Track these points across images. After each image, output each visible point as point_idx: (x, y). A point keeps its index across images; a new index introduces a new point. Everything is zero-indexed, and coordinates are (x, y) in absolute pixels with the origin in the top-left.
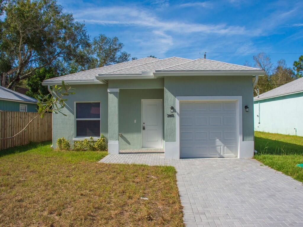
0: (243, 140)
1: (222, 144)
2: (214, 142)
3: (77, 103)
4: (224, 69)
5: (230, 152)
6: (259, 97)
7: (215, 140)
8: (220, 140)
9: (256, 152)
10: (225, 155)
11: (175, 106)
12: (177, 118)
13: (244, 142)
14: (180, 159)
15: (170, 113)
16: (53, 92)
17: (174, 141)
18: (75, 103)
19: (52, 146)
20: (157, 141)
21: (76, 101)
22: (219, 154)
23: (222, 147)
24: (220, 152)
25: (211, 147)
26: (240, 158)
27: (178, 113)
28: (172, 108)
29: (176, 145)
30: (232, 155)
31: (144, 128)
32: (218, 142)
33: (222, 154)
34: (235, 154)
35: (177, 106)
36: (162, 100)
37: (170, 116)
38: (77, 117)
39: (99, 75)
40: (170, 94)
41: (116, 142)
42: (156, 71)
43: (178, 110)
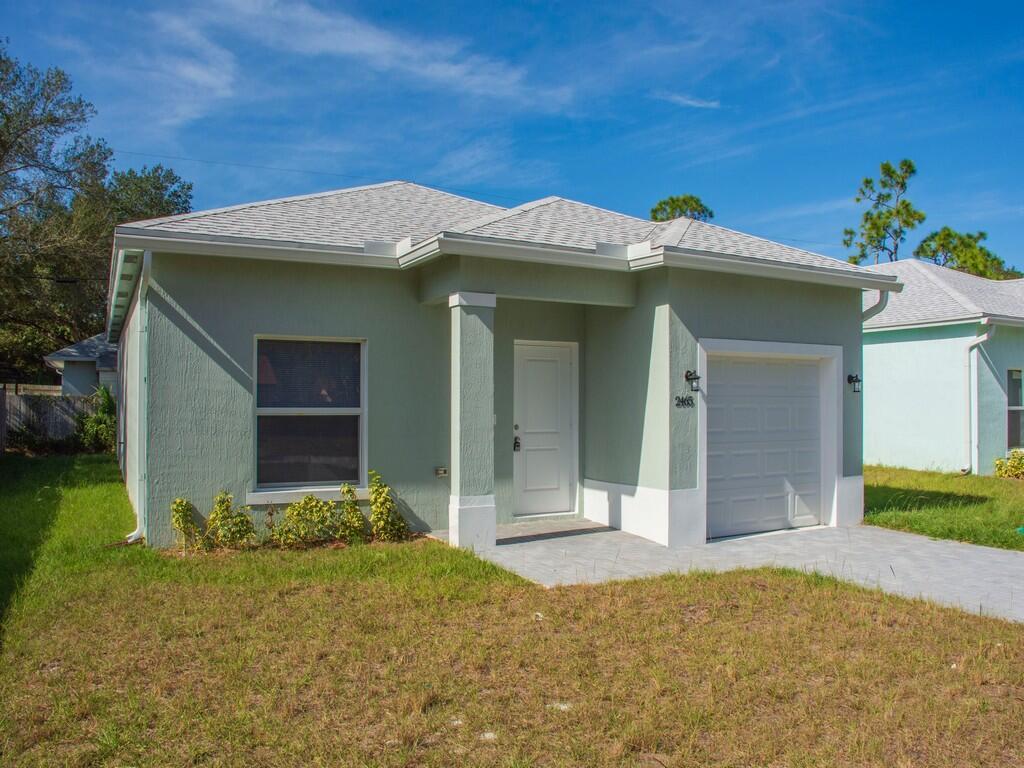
0: (844, 475)
2: (774, 485)
3: (263, 341)
5: (807, 510)
10: (796, 521)
11: (696, 369)
12: (701, 408)
13: (846, 478)
14: (710, 545)
15: (682, 393)
17: (693, 484)
18: (255, 340)
20: (557, 489)
22: (785, 519)
23: (789, 498)
24: (786, 513)
26: (838, 527)
28: (696, 377)
29: (698, 498)
31: (516, 445)
33: (789, 519)
34: (817, 516)
35: (701, 370)
36: (575, 345)
37: (684, 402)
38: (260, 403)
39: (447, 234)
40: (682, 328)
41: (489, 502)
42: (667, 248)
43: (703, 384)
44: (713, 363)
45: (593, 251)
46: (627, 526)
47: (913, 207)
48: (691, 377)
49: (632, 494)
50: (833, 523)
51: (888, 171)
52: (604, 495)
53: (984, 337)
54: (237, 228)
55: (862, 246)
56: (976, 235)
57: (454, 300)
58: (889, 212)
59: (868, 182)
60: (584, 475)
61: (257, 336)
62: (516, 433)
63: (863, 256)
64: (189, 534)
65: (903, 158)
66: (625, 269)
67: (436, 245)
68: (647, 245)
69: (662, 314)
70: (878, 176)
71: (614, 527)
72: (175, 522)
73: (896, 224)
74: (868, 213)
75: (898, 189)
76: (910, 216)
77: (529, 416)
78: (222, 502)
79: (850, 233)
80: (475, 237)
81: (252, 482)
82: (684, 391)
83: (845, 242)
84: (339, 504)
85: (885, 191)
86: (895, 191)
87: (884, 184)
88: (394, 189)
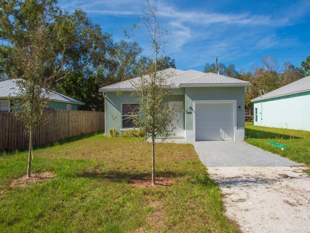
0: (237, 129)
1: (224, 132)
2: (219, 131)
3: (123, 104)
4: (225, 82)
6: (261, 97)
7: (219, 129)
8: (222, 129)
9: (246, 137)
10: (226, 139)
11: (192, 107)
12: (194, 114)
13: (238, 130)
15: (189, 111)
16: (106, 96)
17: (192, 129)
18: (122, 104)
19: (104, 135)
20: (180, 131)
21: (123, 103)
22: (222, 139)
23: (223, 134)
24: (222, 137)
25: (217, 134)
26: (235, 141)
27: (194, 111)
28: (191, 108)
29: (193, 132)
30: (230, 139)
32: (221, 131)
33: (223, 138)
36: (183, 102)
37: (189, 113)
38: (123, 115)
40: (189, 98)
43: (194, 109)
69: (185, 96)
72: (109, 133)
81: (121, 127)
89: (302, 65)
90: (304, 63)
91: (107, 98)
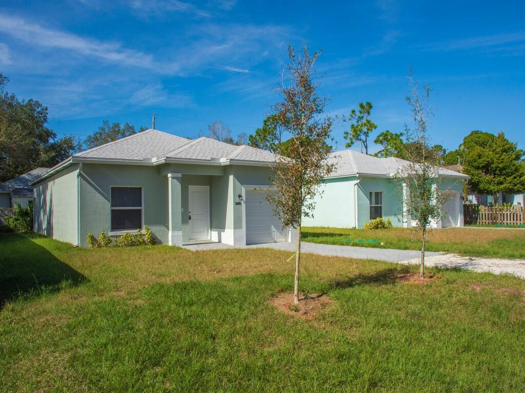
1: (276, 231)
2: (270, 229)
3: (112, 188)
5: (282, 237)
7: (271, 226)
8: (274, 226)
10: (278, 240)
11: (242, 194)
12: (243, 205)
14: (248, 246)
17: (241, 228)
19: (76, 245)
22: (274, 240)
23: (275, 233)
24: (274, 238)
25: (268, 233)
26: (292, 242)
27: (244, 201)
29: (243, 232)
30: (283, 239)
31: (190, 218)
32: (273, 229)
34: (286, 239)
35: (244, 195)
36: (208, 187)
37: (238, 204)
38: (112, 206)
39: (167, 157)
40: (237, 182)
41: (180, 233)
42: (231, 160)
43: (244, 197)
44: (246, 192)
45: (210, 160)
46: (223, 241)
47: (372, 122)
48: (240, 196)
49: (224, 231)
50: (290, 240)
51: (362, 106)
52: (217, 233)
53: (358, 181)
54: (104, 154)
55: (351, 139)
56: (399, 134)
57: (169, 175)
58: (362, 124)
59: (353, 112)
60: (211, 228)
61: (111, 186)
62: (190, 214)
63: (352, 143)
64: (93, 244)
65: (368, 101)
66: (219, 165)
67: (164, 161)
68: (225, 159)
69: (231, 178)
70: (358, 109)
71: (220, 242)
72: (88, 240)
73: (365, 129)
74: (352, 125)
75: (366, 114)
76: (371, 126)
77: (193, 209)
78: (103, 234)
79: (347, 133)
80: (175, 158)
81: (110, 229)
82: (238, 201)
83: (345, 137)
84: (136, 235)
85: (361, 115)
86: (365, 115)
87: (361, 112)
88: (150, 133)
89: (250, 140)
90: (252, 138)
91: (84, 174)
